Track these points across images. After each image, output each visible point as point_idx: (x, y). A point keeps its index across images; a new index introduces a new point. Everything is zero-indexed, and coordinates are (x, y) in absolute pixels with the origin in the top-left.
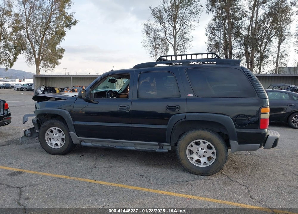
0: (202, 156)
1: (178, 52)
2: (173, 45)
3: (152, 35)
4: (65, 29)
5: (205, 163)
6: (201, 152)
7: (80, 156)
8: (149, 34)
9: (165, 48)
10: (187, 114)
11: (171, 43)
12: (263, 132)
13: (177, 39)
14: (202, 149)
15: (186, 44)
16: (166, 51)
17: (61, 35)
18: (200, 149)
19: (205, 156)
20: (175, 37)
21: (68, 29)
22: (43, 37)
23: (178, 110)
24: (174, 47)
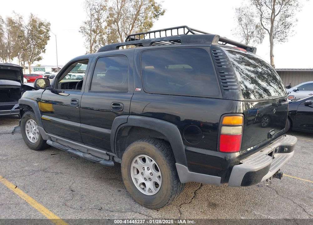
0: (147, 178)
1: (276, 40)
2: (270, 32)
3: (245, 21)
4: (153, 20)
5: (150, 189)
6: (147, 173)
7: (51, 155)
8: (241, 20)
9: (259, 36)
10: (131, 117)
11: (267, 30)
12: (229, 158)
13: (275, 23)
14: (148, 169)
15: (287, 31)
16: (261, 40)
17: (148, 27)
18: (146, 168)
19: (151, 180)
20: (272, 21)
21: (156, 19)
22: (131, 29)
23: (122, 109)
24: (270, 34)
